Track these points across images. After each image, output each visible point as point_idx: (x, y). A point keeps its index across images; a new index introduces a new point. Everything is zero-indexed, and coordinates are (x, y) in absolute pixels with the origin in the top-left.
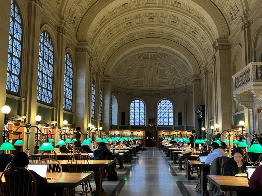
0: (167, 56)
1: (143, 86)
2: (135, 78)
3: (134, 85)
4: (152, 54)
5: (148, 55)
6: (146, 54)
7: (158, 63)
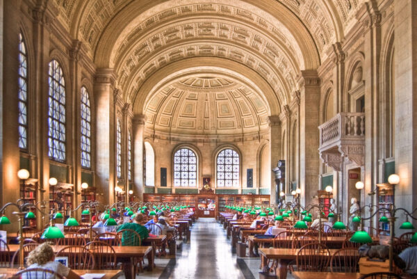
0: (231, 83)
1: (194, 128)
2: (181, 115)
3: (180, 125)
4: (209, 79)
5: (202, 81)
6: (199, 80)
7: (217, 93)
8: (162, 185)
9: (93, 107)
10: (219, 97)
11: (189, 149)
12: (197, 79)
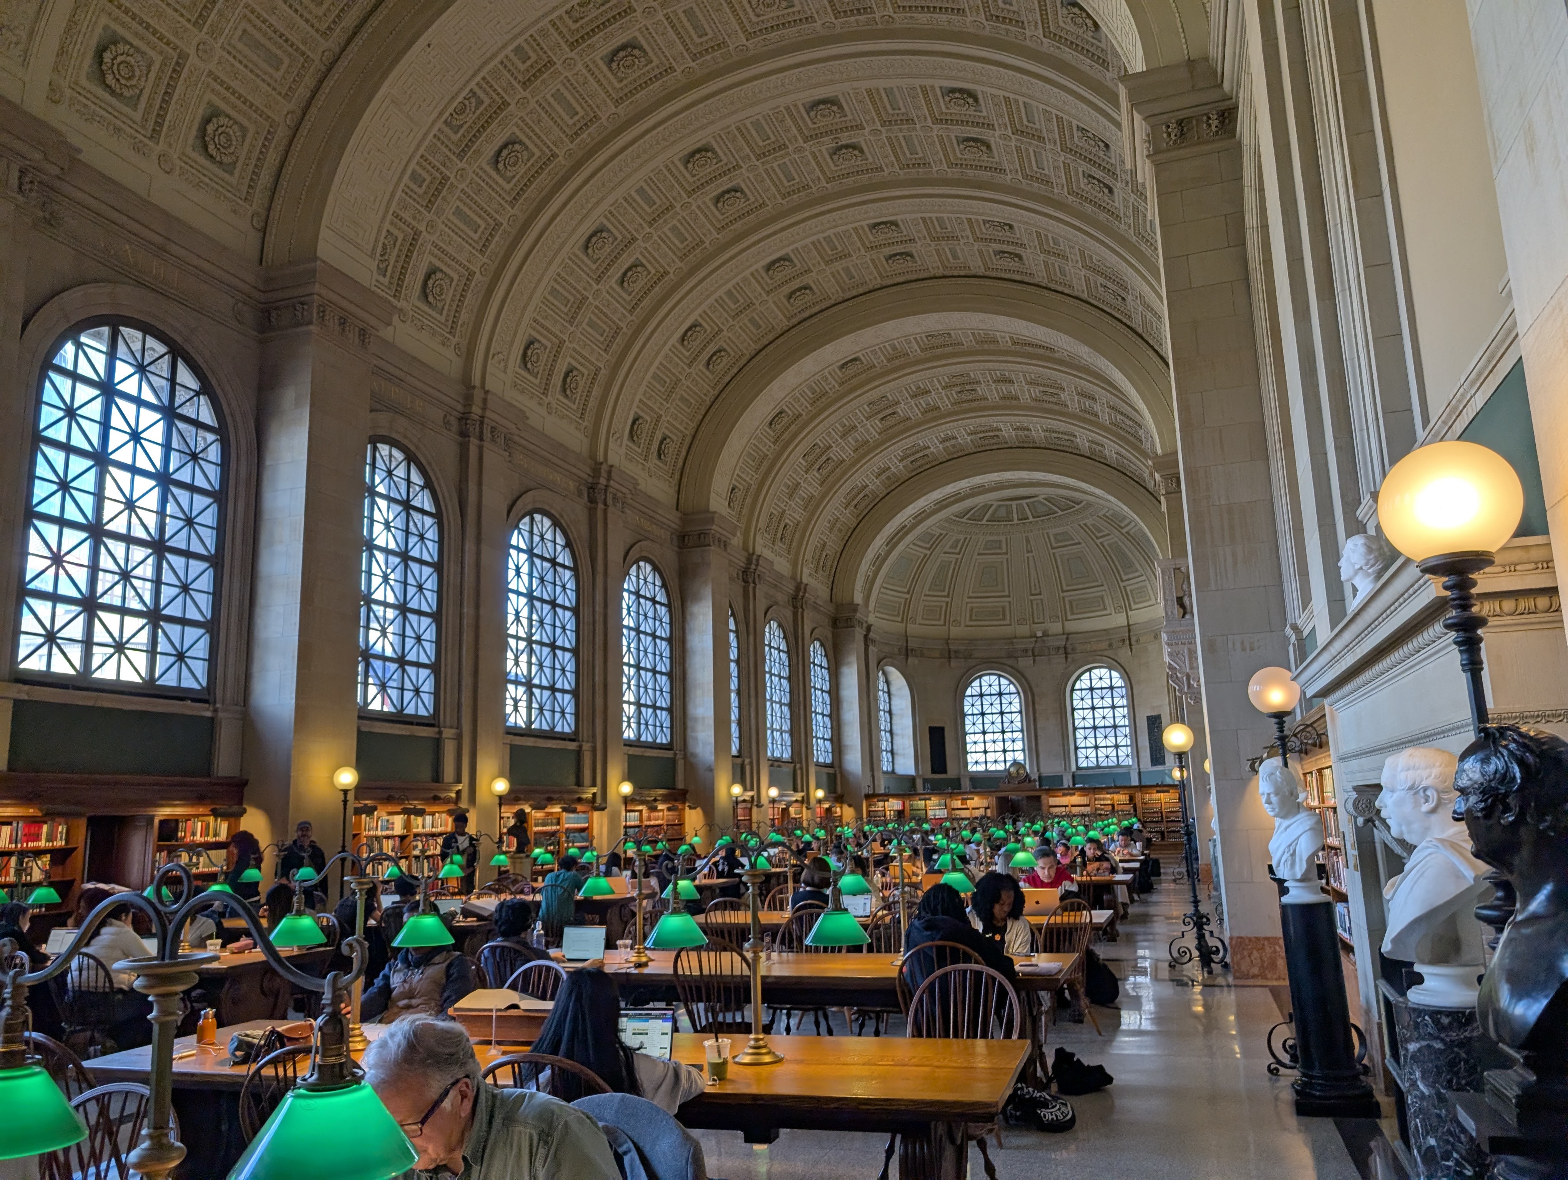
0: (1078, 504)
1: (1008, 622)
2: (971, 595)
3: (971, 620)
4: (1024, 502)
5: (1009, 508)
6: (1000, 506)
7: (1052, 532)
8: (934, 771)
9: (677, 603)
10: (1058, 541)
11: (1000, 676)
12: (996, 504)
